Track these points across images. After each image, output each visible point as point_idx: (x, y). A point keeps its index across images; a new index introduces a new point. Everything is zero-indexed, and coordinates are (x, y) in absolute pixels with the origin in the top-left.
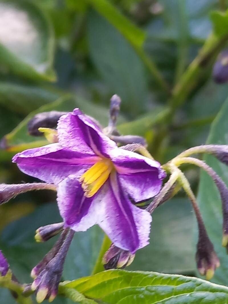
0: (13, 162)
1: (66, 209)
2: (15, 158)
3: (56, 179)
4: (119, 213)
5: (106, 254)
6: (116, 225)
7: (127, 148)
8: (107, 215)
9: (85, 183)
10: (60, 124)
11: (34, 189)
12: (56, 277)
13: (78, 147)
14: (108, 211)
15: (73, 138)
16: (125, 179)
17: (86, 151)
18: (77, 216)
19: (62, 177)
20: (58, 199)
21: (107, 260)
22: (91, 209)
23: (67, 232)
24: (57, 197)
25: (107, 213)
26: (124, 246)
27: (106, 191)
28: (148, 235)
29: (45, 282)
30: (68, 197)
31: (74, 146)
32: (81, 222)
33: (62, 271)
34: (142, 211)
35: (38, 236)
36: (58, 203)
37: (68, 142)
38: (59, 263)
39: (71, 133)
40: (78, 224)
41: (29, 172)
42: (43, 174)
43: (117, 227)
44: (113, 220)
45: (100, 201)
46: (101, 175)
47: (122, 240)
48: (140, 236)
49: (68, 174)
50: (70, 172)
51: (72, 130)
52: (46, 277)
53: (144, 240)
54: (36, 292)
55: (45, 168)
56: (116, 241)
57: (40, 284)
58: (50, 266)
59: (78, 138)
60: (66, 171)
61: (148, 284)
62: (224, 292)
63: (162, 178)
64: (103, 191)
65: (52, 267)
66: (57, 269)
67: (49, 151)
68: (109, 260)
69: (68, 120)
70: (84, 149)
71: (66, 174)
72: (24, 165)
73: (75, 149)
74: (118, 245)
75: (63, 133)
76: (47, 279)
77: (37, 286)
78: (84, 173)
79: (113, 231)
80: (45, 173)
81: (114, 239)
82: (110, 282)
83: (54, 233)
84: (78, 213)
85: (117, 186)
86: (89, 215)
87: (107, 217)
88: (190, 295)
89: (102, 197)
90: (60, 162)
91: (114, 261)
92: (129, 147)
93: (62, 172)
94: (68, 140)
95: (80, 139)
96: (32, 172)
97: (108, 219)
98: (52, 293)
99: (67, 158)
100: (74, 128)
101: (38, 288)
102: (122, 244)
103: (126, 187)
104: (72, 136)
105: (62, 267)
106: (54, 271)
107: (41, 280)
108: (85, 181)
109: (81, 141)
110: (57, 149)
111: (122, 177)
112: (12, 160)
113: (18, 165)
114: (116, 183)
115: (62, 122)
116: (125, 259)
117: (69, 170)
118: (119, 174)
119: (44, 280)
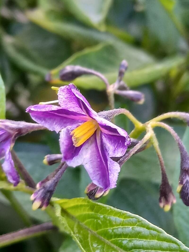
0: (26, 112)
1: (65, 147)
2: (28, 109)
3: (57, 128)
4: (100, 159)
5: (88, 186)
6: (97, 167)
7: (113, 112)
8: (90, 160)
9: (74, 137)
10: (60, 92)
11: (45, 128)
12: (49, 194)
13: (74, 109)
14: (91, 156)
15: (69, 102)
16: (105, 137)
17: (79, 112)
18: (72, 154)
19: (62, 127)
20: (60, 140)
21: (89, 190)
22: (80, 153)
23: (63, 164)
24: (59, 138)
25: (91, 158)
26: (100, 184)
27: (92, 142)
28: (116, 181)
29: (40, 196)
30: (67, 140)
31: (71, 107)
32: (73, 160)
33: (54, 191)
34: (114, 163)
35: (45, 161)
36: (60, 142)
37: (66, 104)
38: (53, 185)
39: (68, 99)
40: (71, 161)
41: (38, 120)
42: (48, 123)
43: (97, 169)
44: (95, 163)
45: (87, 149)
46: (88, 132)
47: (100, 179)
48: (111, 180)
49: (66, 125)
50: (68, 124)
51: (69, 97)
52: (42, 193)
53: (113, 183)
54: (33, 202)
55: (50, 118)
56: (94, 179)
57: (37, 197)
58: (46, 186)
59: (74, 102)
60: (65, 123)
61: (106, 214)
62: (156, 231)
63: (127, 145)
64: (90, 142)
65: (47, 187)
66: (50, 189)
67: (51, 109)
68: (89, 191)
69: (65, 90)
70: (79, 110)
71: (65, 125)
72: (35, 114)
73: (71, 110)
74: (95, 182)
75: (62, 98)
76: (42, 195)
77: (35, 198)
78: (76, 128)
79: (94, 171)
80: (50, 122)
81: (93, 177)
82: (81, 206)
83: (57, 161)
84: (73, 152)
85: (100, 141)
86: (78, 156)
87: (91, 161)
88: (132, 228)
89: (89, 146)
90: (61, 116)
91: (93, 192)
92: (114, 111)
93: (62, 123)
94: (66, 103)
95: (75, 103)
96: (40, 120)
97: (91, 162)
98: (44, 205)
99: (66, 114)
100: (70, 95)
101: (35, 200)
102: (98, 182)
103: (106, 143)
104: (69, 101)
105: (54, 188)
106: (48, 190)
107: (38, 194)
108: (74, 135)
109: (76, 104)
110: (58, 109)
111: (103, 135)
112: (26, 111)
113: (30, 114)
114: (100, 138)
115: (61, 91)
116: (101, 192)
117: (68, 122)
118: (102, 133)
119: (40, 195)
